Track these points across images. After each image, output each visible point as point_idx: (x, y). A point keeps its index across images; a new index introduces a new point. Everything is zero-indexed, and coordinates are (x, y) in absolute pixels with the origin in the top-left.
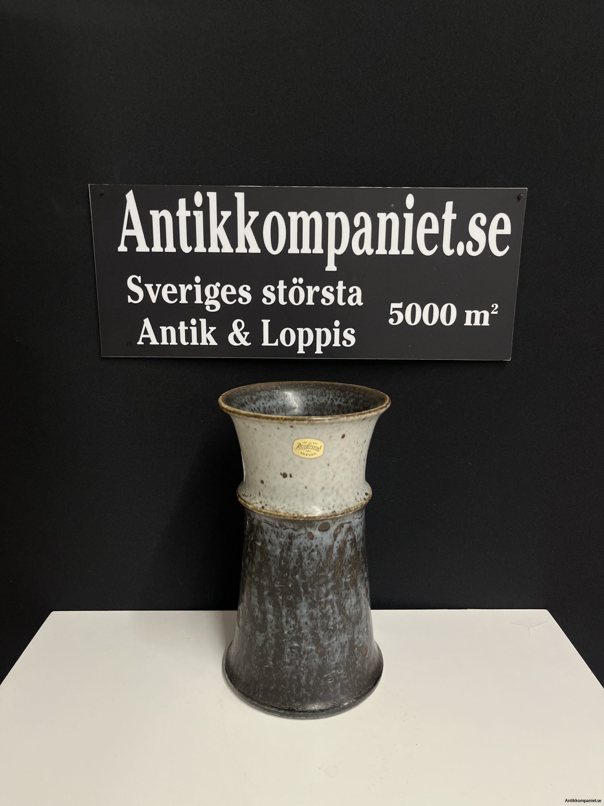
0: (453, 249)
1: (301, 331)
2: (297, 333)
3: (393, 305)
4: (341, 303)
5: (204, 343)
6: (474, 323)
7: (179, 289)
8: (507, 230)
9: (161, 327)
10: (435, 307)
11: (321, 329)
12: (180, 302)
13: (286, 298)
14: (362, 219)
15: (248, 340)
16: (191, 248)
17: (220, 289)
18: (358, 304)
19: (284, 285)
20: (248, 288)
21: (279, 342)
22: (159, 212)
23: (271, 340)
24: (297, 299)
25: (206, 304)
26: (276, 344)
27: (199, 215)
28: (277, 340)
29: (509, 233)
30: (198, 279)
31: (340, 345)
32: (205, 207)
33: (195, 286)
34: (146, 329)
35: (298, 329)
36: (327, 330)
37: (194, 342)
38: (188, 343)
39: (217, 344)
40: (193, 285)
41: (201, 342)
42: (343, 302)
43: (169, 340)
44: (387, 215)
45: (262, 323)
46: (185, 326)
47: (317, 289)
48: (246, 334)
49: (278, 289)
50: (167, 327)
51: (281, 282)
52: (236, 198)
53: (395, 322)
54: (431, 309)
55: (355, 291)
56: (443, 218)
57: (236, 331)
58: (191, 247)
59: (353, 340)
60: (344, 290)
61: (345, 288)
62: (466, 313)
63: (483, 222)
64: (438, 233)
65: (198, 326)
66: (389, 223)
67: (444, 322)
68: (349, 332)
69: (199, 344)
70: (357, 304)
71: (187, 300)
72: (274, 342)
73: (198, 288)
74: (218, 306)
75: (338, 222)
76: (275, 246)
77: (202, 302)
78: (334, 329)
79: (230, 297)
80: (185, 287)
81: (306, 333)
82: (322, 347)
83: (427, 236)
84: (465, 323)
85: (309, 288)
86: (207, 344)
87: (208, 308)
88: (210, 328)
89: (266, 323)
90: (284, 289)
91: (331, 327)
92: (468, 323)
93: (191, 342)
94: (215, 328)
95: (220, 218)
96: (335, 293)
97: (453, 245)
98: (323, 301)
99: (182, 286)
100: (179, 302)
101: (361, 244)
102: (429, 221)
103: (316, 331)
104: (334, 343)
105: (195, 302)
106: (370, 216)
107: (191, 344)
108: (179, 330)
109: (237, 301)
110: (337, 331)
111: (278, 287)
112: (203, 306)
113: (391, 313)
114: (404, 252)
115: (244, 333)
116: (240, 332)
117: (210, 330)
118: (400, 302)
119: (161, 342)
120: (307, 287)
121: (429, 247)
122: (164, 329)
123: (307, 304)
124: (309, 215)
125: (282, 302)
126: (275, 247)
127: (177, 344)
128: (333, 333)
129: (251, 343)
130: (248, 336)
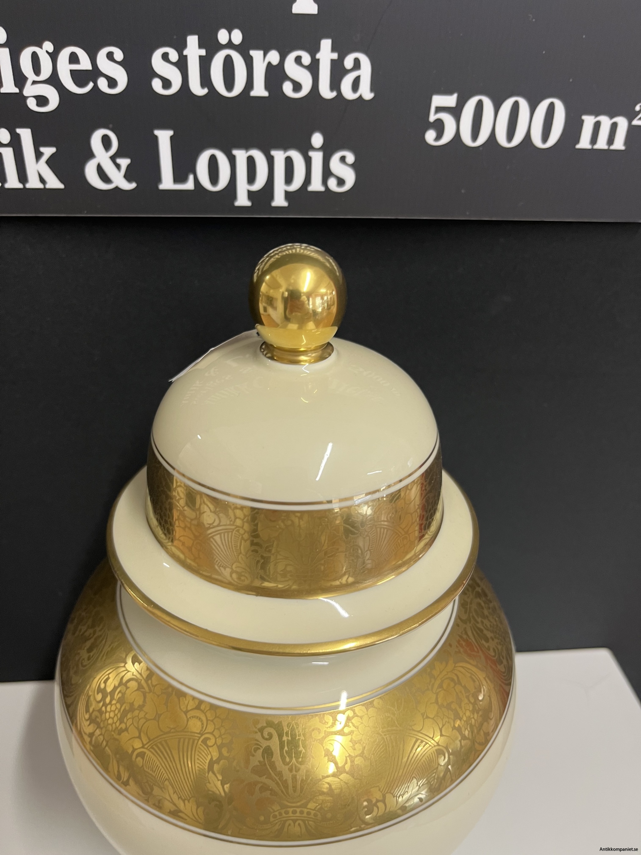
1: (241, 156)
2: (232, 161)
3: (438, 100)
4: (326, 92)
5: (34, 183)
6: (596, 143)
10: (524, 106)
11: (285, 152)
13: (206, 80)
15: (128, 177)
17: (54, 57)
18: (363, 96)
19: (200, 47)
20: (119, 55)
21: (197, 181)
23: (179, 177)
24: (229, 83)
25: (26, 92)
26: (190, 185)
28: (191, 177)
31: (323, 189)
35: (235, 152)
36: (297, 157)
37: (13, 182)
39: (61, 186)
41: (27, 181)
42: (332, 89)
45: (156, 138)
47: (274, 57)
48: (124, 162)
49: (186, 56)
51: (192, 40)
53: (439, 136)
54: (515, 110)
55: (357, 64)
57: (102, 156)
59: (350, 177)
60: (332, 61)
61: (335, 56)
62: (584, 120)
65: (16, 144)
67: (537, 140)
68: (343, 159)
69: (24, 186)
70: (360, 97)
72: (186, 181)
74: (53, 97)
77: (16, 90)
79: (79, 77)
81: (251, 162)
82: (285, 191)
84: (578, 141)
85: (256, 55)
86: (42, 186)
87: (32, 104)
88: (42, 149)
89: (164, 137)
90: (200, 57)
91: (305, 149)
92: (584, 143)
93: (6, 182)
94: (53, 150)
96: (314, 68)
98: (287, 88)
103: (273, 157)
104: (310, 184)
105: (3, 90)
107: (7, 186)
109: (96, 86)
110: (317, 158)
111: (185, 53)
112: (21, 98)
113: (432, 118)
115: (119, 161)
116: (111, 158)
117: (42, 154)
118: (450, 93)
120: (252, 53)
123: (253, 93)
125: (197, 89)
128: (308, 161)
129: (137, 182)
130: (129, 167)
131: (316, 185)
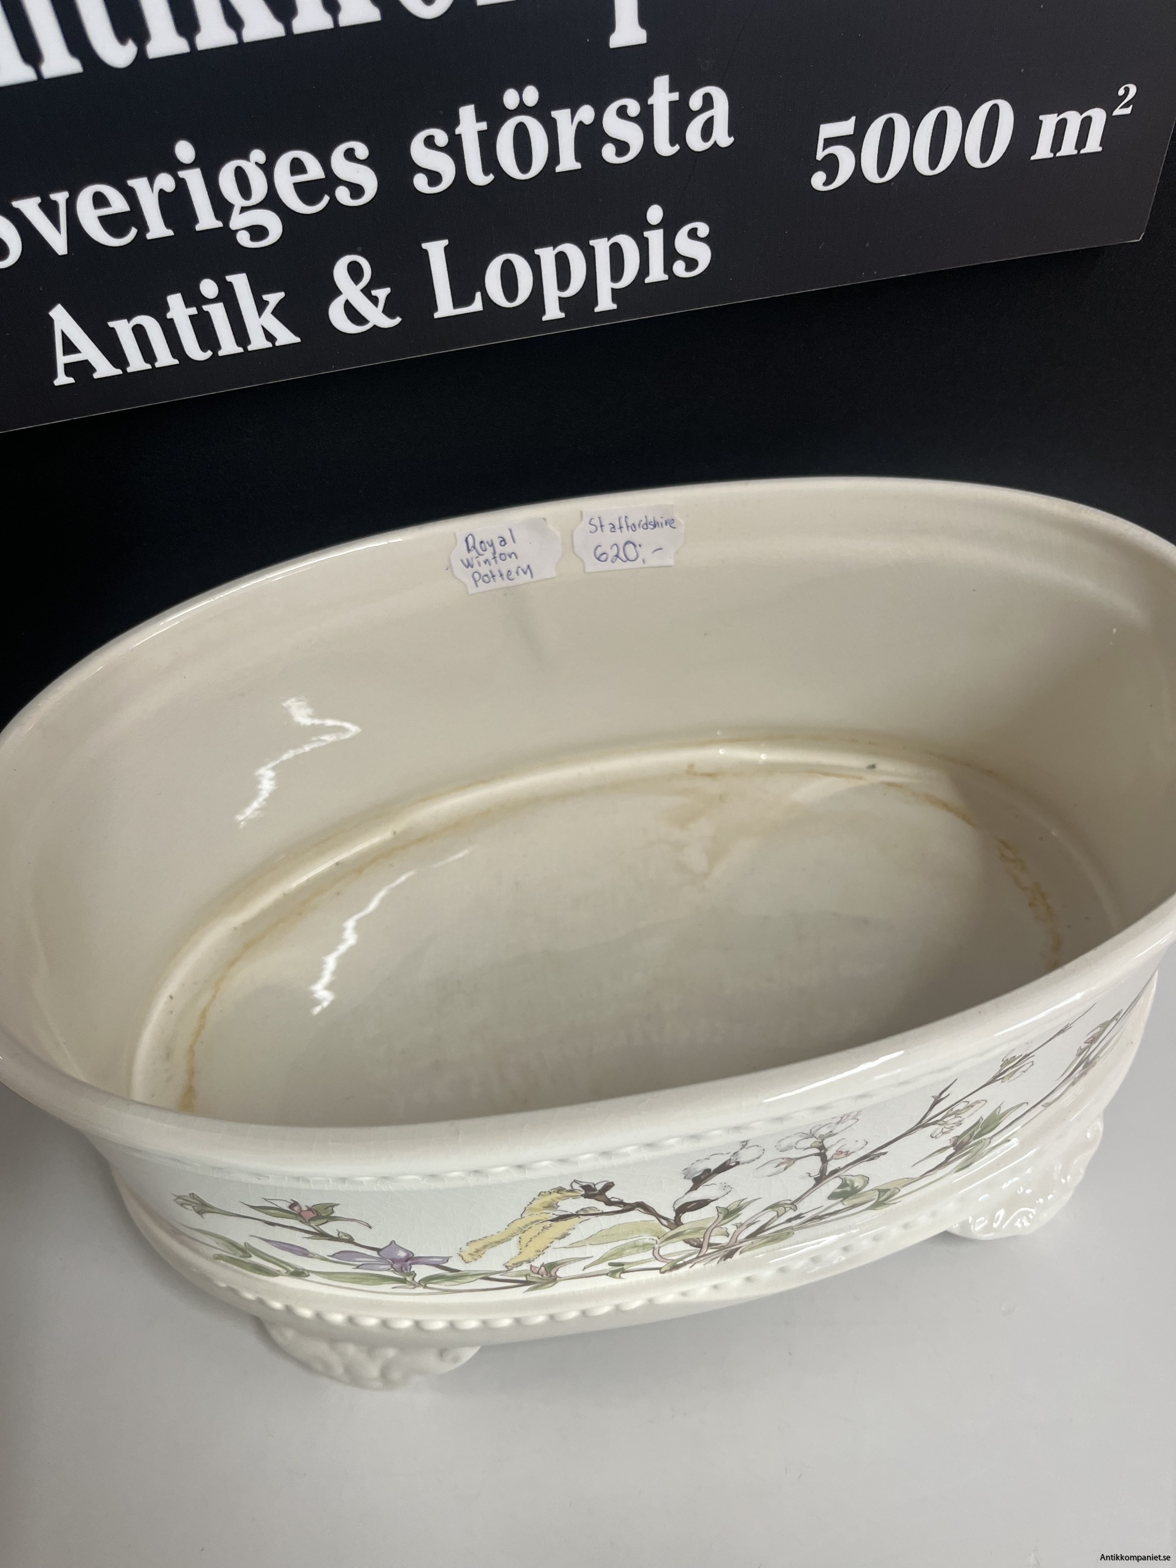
1: (547, 255)
2: (535, 264)
3: (828, 130)
4: (664, 147)
5: (258, 342)
6: (1060, 149)
7: (130, 196)
9: (111, 324)
10: (954, 116)
11: (609, 240)
12: (149, 236)
13: (490, 161)
15: (389, 311)
16: (131, 47)
17: (268, 169)
18: (718, 143)
19: (479, 119)
20: (362, 150)
21: (486, 299)
23: (460, 298)
24: (524, 158)
25: (233, 225)
26: (477, 306)
28: (478, 295)
30: (185, 151)
31: (666, 277)
33: (182, 174)
34: (65, 339)
35: (537, 251)
36: (627, 243)
37: (229, 346)
38: (209, 353)
39: (298, 340)
40: (177, 175)
41: (249, 342)
42: (672, 143)
43: (148, 352)
45: (426, 251)
46: (188, 305)
47: (586, 114)
48: (382, 294)
49: (460, 135)
50: (129, 321)
51: (467, 113)
53: (831, 178)
54: (941, 124)
55: (708, 102)
57: (350, 291)
58: (130, 40)
59: (703, 255)
60: (671, 103)
61: (675, 96)
62: (1041, 122)
65: (227, 296)
67: (974, 159)
68: (693, 234)
69: (245, 349)
70: (715, 142)
71: (168, 224)
72: (470, 301)
73: (194, 179)
74: (275, 228)
77: (219, 224)
78: (646, 234)
79: (307, 191)
80: (151, 183)
81: (562, 263)
82: (613, 289)
84: (1033, 151)
85: (561, 116)
86: (269, 345)
87: (244, 239)
88: (265, 297)
89: (436, 250)
90: (481, 134)
91: (638, 229)
92: (1043, 151)
93: (219, 347)
94: (281, 295)
96: (645, 120)
98: (609, 153)
99: (139, 184)
100: (146, 238)
103: (593, 248)
104: (647, 274)
105: (199, 227)
107: (221, 353)
108: (172, 320)
109: (333, 200)
110: (656, 239)
111: (457, 131)
112: (227, 234)
113: (820, 155)
115: (374, 293)
116: (363, 291)
117: (267, 303)
118: (847, 118)
119: (127, 364)
120: (555, 114)
122: (123, 328)
123: (559, 168)
125: (478, 177)
127: (176, 362)
128: (643, 245)
129: (401, 317)
130: (388, 297)
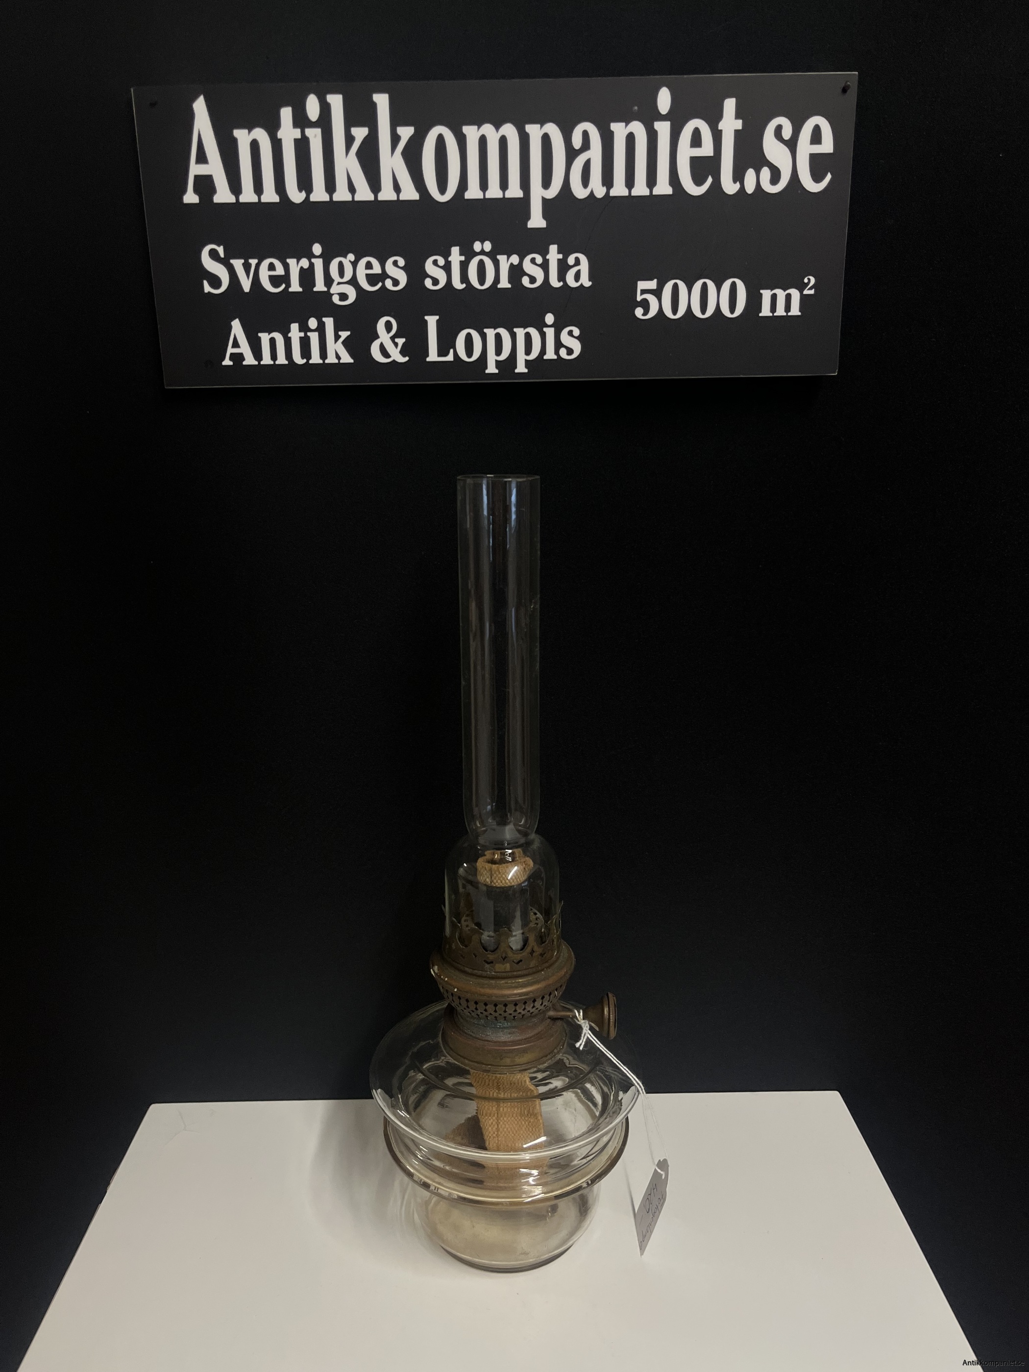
0: (738, 183)
1: (490, 333)
2: (484, 337)
3: (642, 285)
4: (555, 282)
5: (331, 359)
6: (775, 312)
7: (286, 267)
8: (827, 146)
9: (260, 335)
10: (711, 286)
11: (524, 329)
12: (290, 290)
13: (464, 278)
14: (585, 134)
15: (403, 353)
16: (303, 195)
17: (354, 264)
19: (461, 254)
20: (401, 262)
21: (456, 354)
22: (249, 132)
23: (442, 352)
24: (482, 278)
25: (332, 291)
26: (450, 358)
27: (315, 136)
28: (452, 351)
29: (831, 151)
30: (317, 249)
31: (555, 357)
32: (325, 122)
33: (313, 260)
34: (235, 338)
35: (485, 330)
36: (533, 331)
37: (316, 359)
38: (305, 361)
39: (352, 361)
41: (326, 358)
42: (559, 281)
43: (274, 356)
44: (626, 126)
45: (426, 322)
46: (300, 331)
47: (515, 259)
48: (401, 341)
49: (450, 262)
50: (269, 334)
51: (455, 250)
52: (374, 106)
53: (645, 314)
54: (704, 289)
55: (577, 262)
56: (720, 128)
57: (384, 337)
58: (304, 192)
59: (577, 347)
60: (559, 260)
61: (561, 256)
62: (761, 294)
63: (787, 133)
64: (712, 154)
65: (321, 329)
66: (631, 139)
67: (726, 311)
68: (570, 333)
69: (324, 361)
70: (582, 285)
71: (301, 285)
72: (446, 354)
73: (318, 264)
74: (352, 294)
75: (546, 140)
76: (442, 187)
77: (325, 289)
78: (545, 329)
79: (372, 279)
80: (298, 263)
81: (498, 337)
82: (526, 360)
83: (694, 161)
84: (761, 312)
85: (502, 258)
86: (337, 361)
87: (336, 299)
88: (340, 333)
89: (432, 321)
90: (460, 261)
91: (540, 326)
92: (766, 312)
93: (311, 358)
94: (348, 333)
95: (349, 140)
96: (545, 266)
97: (738, 176)
98: (525, 281)
99: (292, 262)
100: (288, 290)
101: (585, 180)
102: (697, 134)
103: (515, 334)
104: (545, 354)
105: (315, 289)
106: (599, 129)
107: (311, 362)
108: (290, 338)
109: (384, 286)
110: (550, 332)
111: (450, 259)
112: (328, 295)
113: (639, 298)
114: (657, 191)
115: (397, 340)
116: (391, 338)
117: (340, 337)
118: (652, 280)
119: (261, 359)
120: (499, 257)
121: (698, 181)
122: (265, 338)
123: (499, 286)
124: (497, 131)
125: (458, 285)
126: (442, 189)
127: (286, 362)
128: (543, 336)
129: (408, 357)
130: (404, 344)
131: (550, 355)
